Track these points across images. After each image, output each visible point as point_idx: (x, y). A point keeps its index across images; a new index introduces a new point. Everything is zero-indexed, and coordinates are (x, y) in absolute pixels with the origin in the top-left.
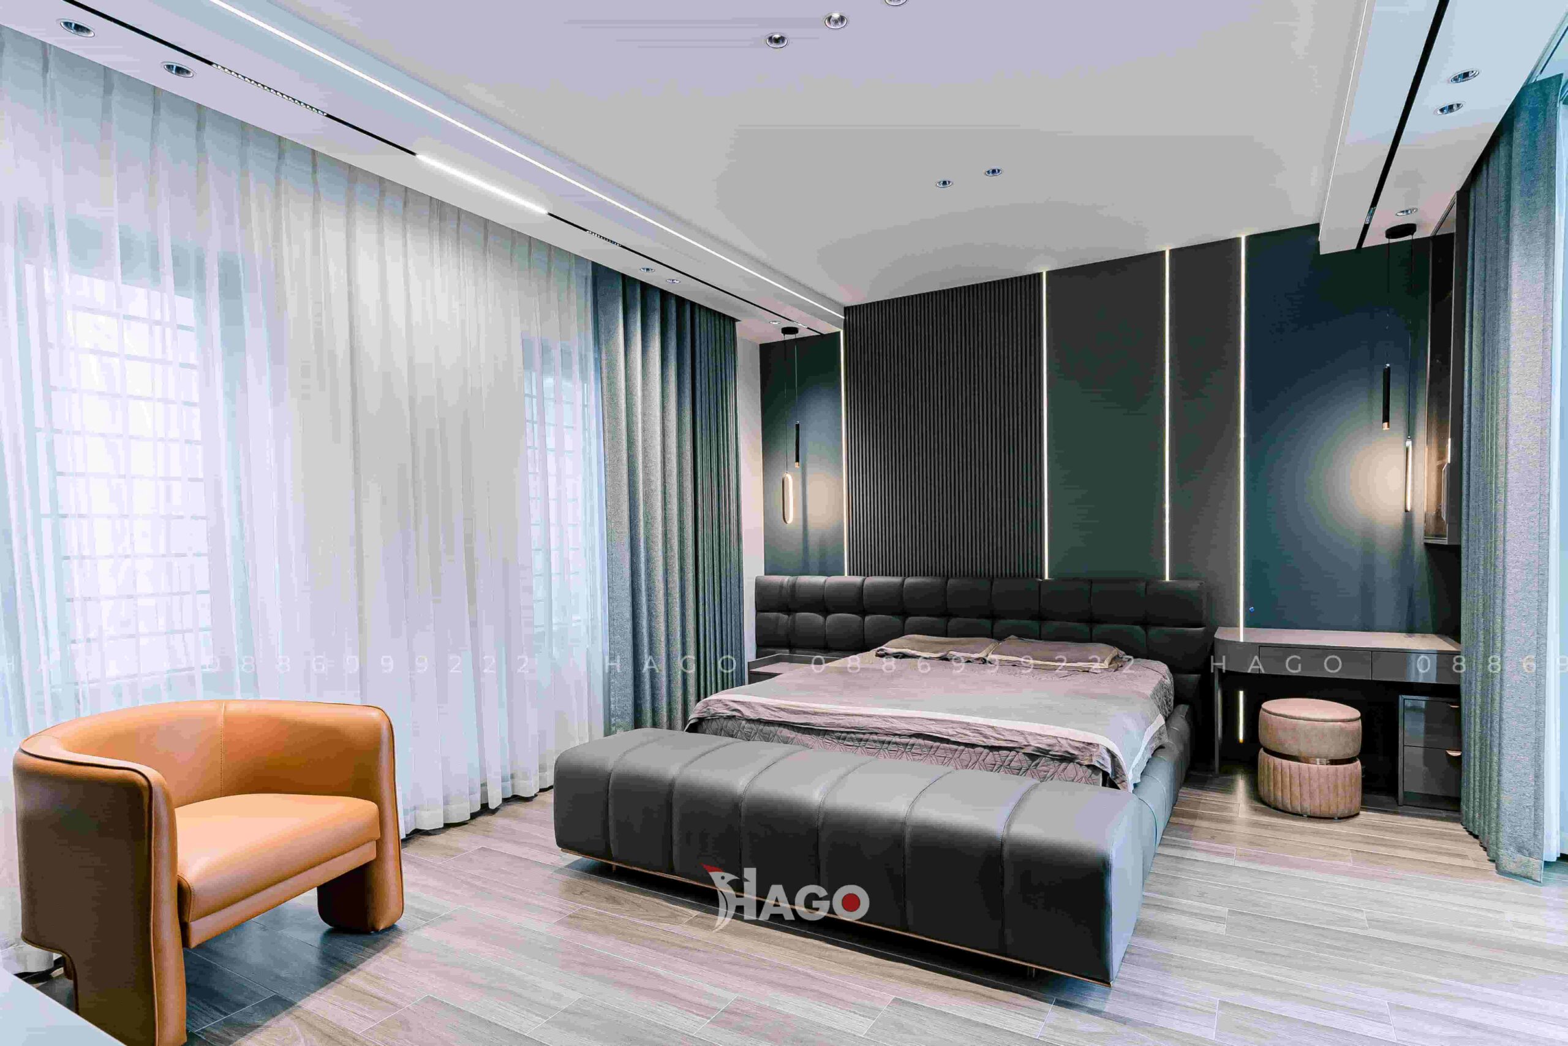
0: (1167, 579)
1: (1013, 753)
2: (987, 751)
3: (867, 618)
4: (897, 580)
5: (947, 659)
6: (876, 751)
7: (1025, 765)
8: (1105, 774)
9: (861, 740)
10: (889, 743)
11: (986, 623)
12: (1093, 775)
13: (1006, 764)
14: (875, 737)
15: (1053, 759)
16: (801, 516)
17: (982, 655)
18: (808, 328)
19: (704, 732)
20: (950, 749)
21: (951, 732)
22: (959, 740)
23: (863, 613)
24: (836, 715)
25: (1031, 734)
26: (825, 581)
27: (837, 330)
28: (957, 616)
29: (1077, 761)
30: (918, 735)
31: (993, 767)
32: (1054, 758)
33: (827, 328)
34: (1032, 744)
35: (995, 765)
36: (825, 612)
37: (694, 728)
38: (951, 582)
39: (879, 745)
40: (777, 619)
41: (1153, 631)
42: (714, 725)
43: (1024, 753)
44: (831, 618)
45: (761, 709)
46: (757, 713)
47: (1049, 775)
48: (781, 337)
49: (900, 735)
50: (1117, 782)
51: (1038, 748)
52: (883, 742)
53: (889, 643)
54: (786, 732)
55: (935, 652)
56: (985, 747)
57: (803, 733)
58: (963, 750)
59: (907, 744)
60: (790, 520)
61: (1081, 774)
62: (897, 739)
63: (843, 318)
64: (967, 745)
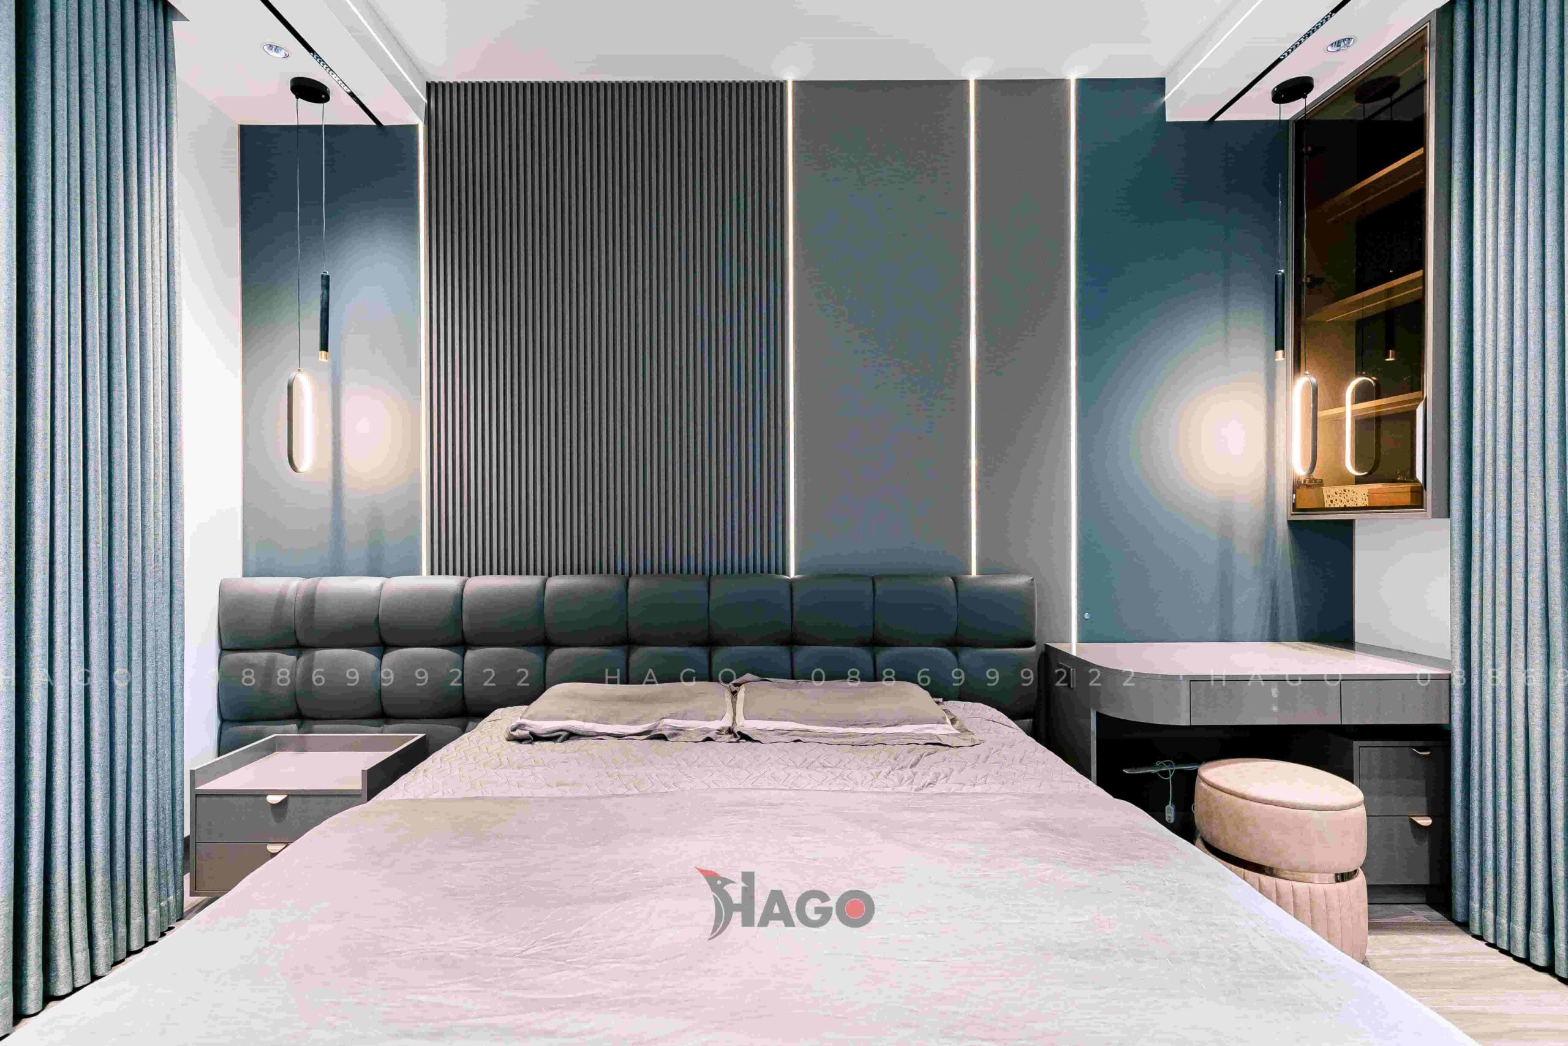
0: (976, 574)
3: (470, 655)
4: (531, 582)
5: (662, 737)
11: (696, 653)
16: (329, 457)
17: (726, 723)
18: (352, 95)
23: (462, 644)
26: (382, 586)
27: (412, 120)
28: (643, 644)
33: (391, 112)
36: (382, 646)
38: (633, 583)
40: (272, 662)
41: (970, 657)
44: (393, 656)
48: (291, 110)
53: (532, 708)
55: (635, 722)
63: (425, 101)
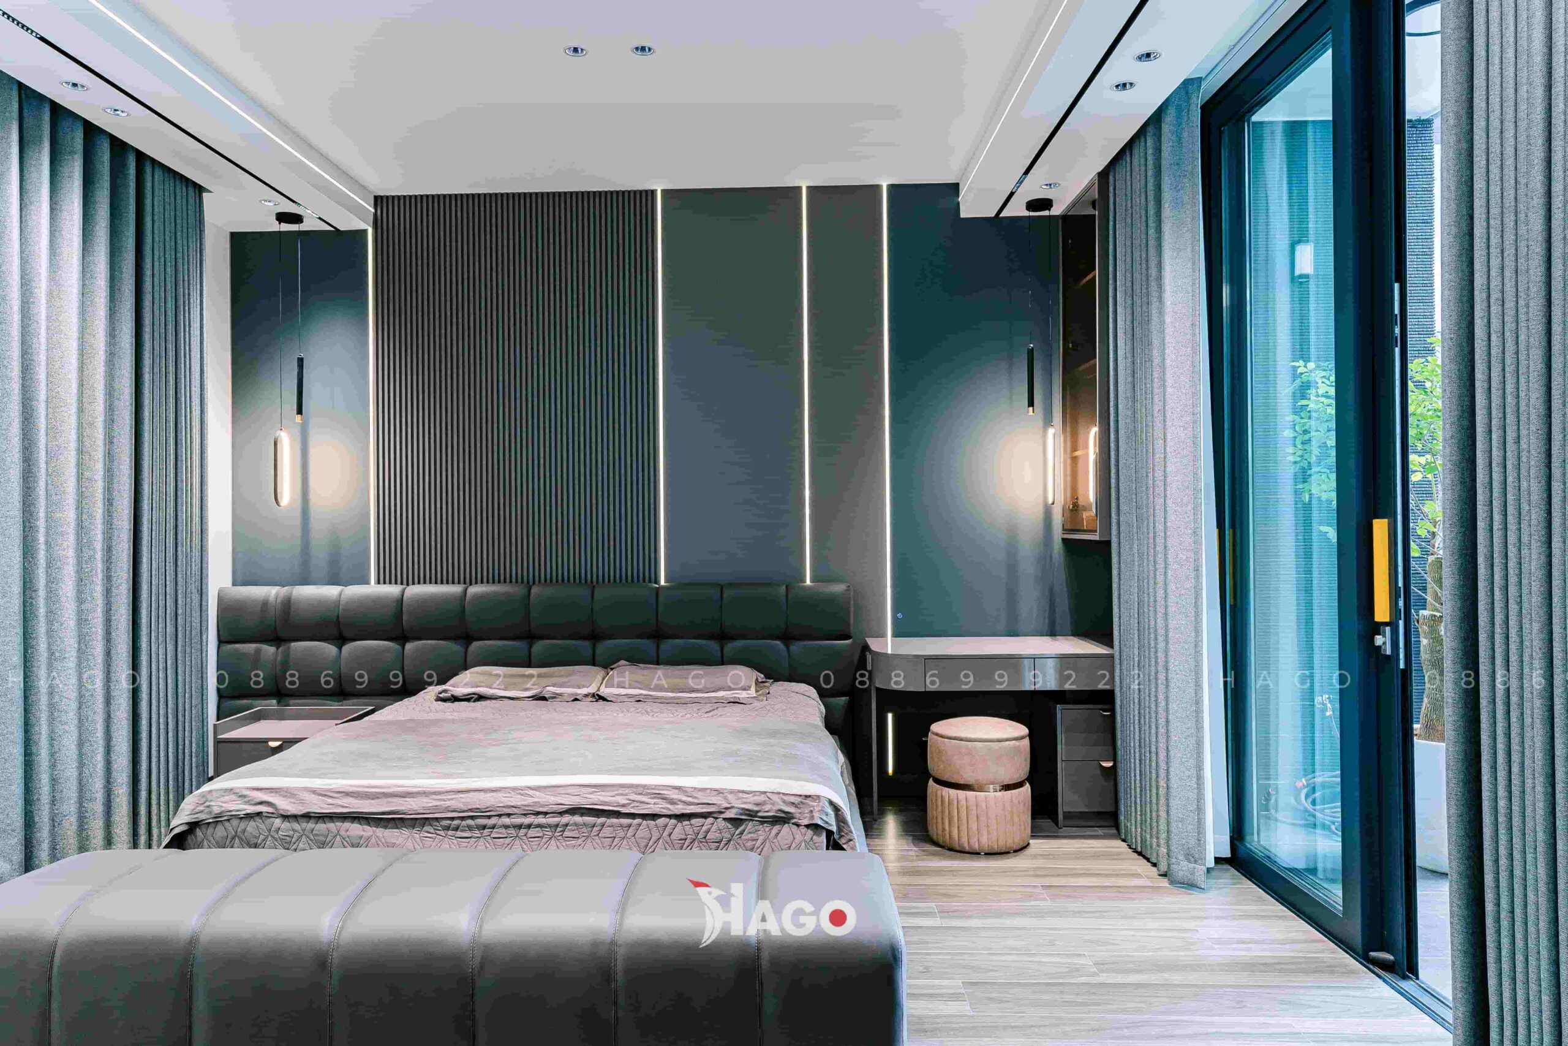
0: (808, 582)
1: (710, 820)
2: (673, 821)
3: (409, 646)
4: (456, 589)
5: (544, 699)
6: (508, 840)
7: (727, 836)
8: (829, 833)
9: (484, 827)
10: (529, 826)
11: (584, 645)
12: (815, 837)
13: (700, 836)
14: (506, 821)
15: (762, 823)
16: (301, 495)
17: (592, 689)
18: (320, 218)
19: (199, 846)
20: (621, 826)
21: (622, 800)
22: (633, 811)
23: (402, 638)
24: (440, 793)
25: (732, 792)
26: (340, 595)
27: (362, 226)
28: (542, 638)
29: (794, 821)
30: (573, 811)
31: (684, 843)
32: (764, 821)
33: (348, 222)
34: (736, 806)
35: (686, 839)
36: (341, 640)
37: (180, 841)
38: (535, 590)
39: (512, 831)
40: (258, 652)
41: (796, 647)
42: (220, 831)
43: (724, 819)
44: (348, 648)
45: (308, 797)
46: (302, 802)
47: (759, 843)
48: (275, 226)
49: (546, 813)
50: (842, 841)
51: (743, 809)
52: (519, 827)
53: (452, 681)
54: (355, 829)
55: (526, 689)
56: (670, 816)
57: (386, 827)
58: (640, 825)
59: (557, 826)
60: (285, 499)
61: (799, 837)
62: (541, 820)
63: (373, 211)
64: (644, 816)
